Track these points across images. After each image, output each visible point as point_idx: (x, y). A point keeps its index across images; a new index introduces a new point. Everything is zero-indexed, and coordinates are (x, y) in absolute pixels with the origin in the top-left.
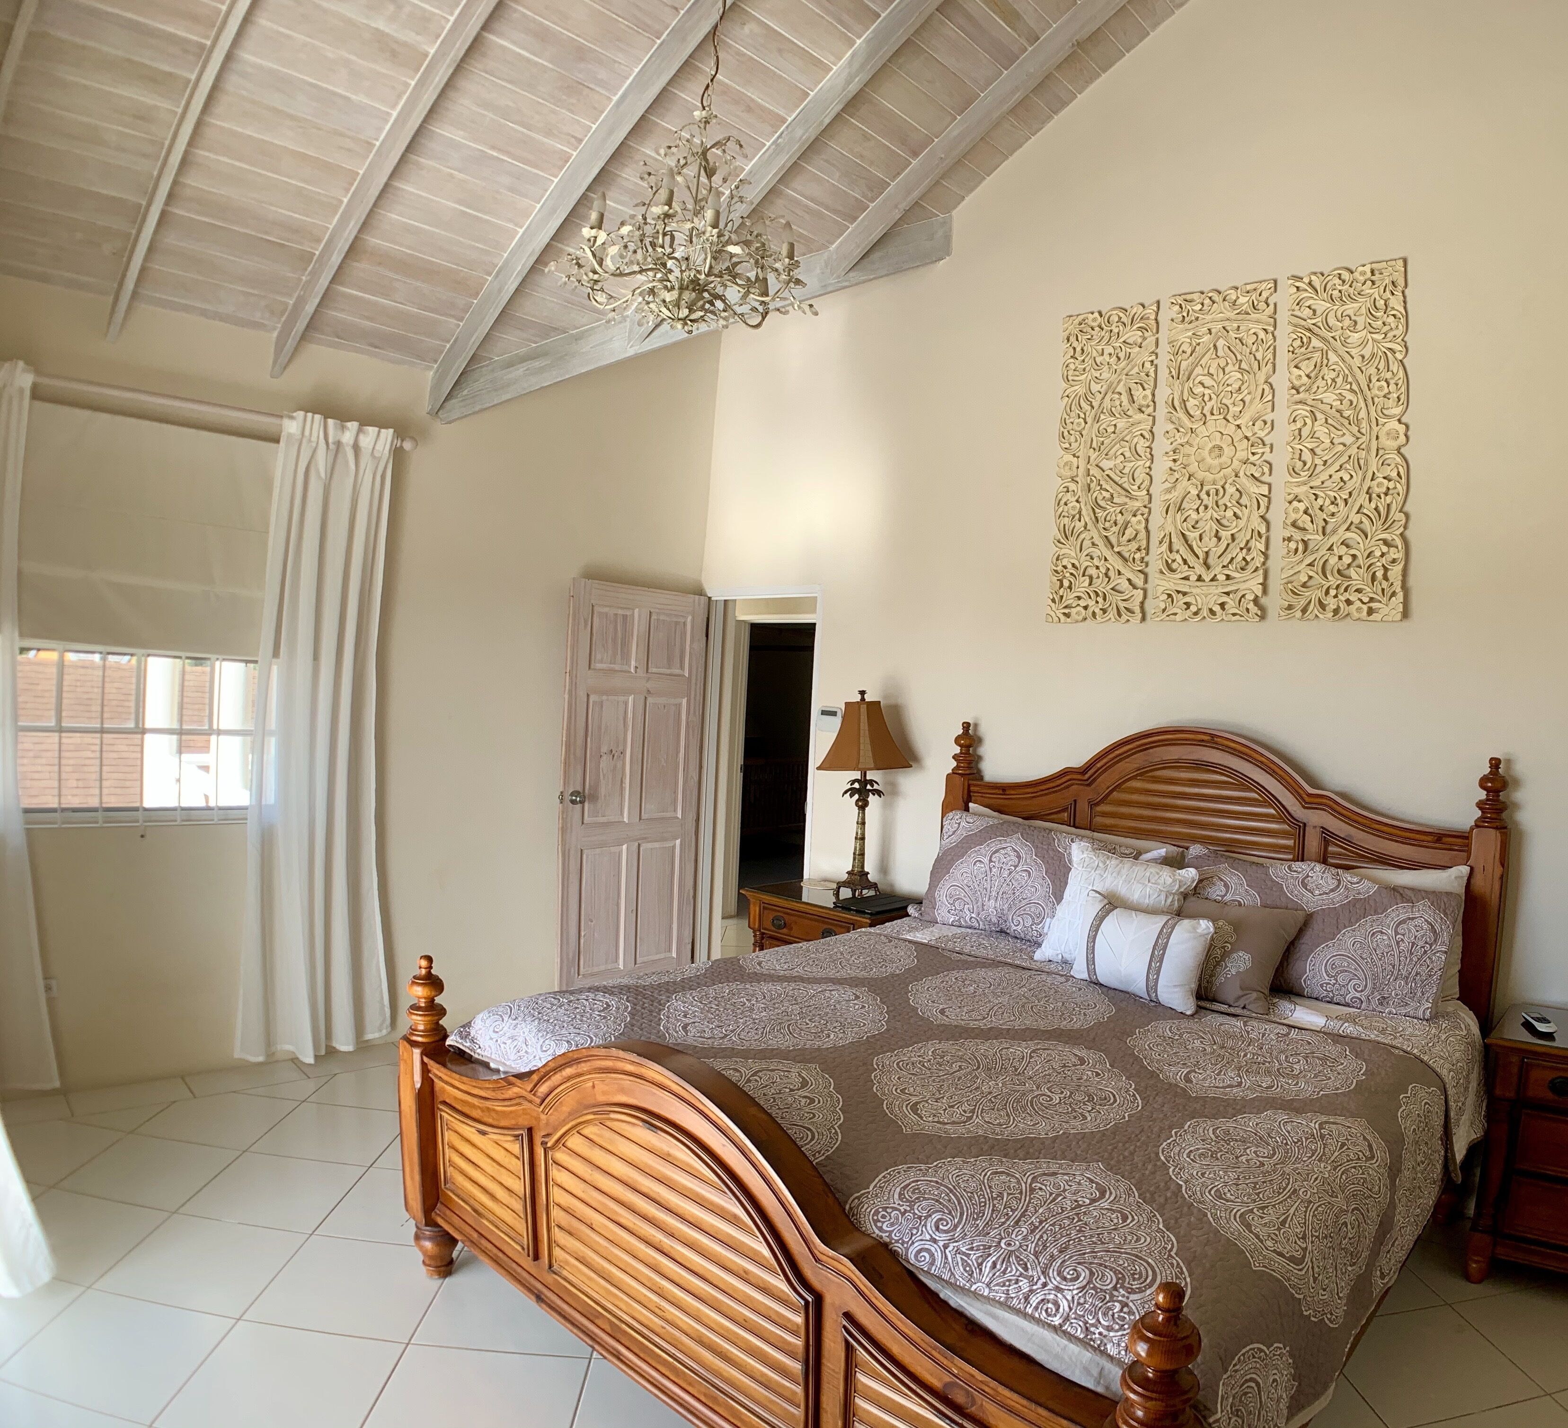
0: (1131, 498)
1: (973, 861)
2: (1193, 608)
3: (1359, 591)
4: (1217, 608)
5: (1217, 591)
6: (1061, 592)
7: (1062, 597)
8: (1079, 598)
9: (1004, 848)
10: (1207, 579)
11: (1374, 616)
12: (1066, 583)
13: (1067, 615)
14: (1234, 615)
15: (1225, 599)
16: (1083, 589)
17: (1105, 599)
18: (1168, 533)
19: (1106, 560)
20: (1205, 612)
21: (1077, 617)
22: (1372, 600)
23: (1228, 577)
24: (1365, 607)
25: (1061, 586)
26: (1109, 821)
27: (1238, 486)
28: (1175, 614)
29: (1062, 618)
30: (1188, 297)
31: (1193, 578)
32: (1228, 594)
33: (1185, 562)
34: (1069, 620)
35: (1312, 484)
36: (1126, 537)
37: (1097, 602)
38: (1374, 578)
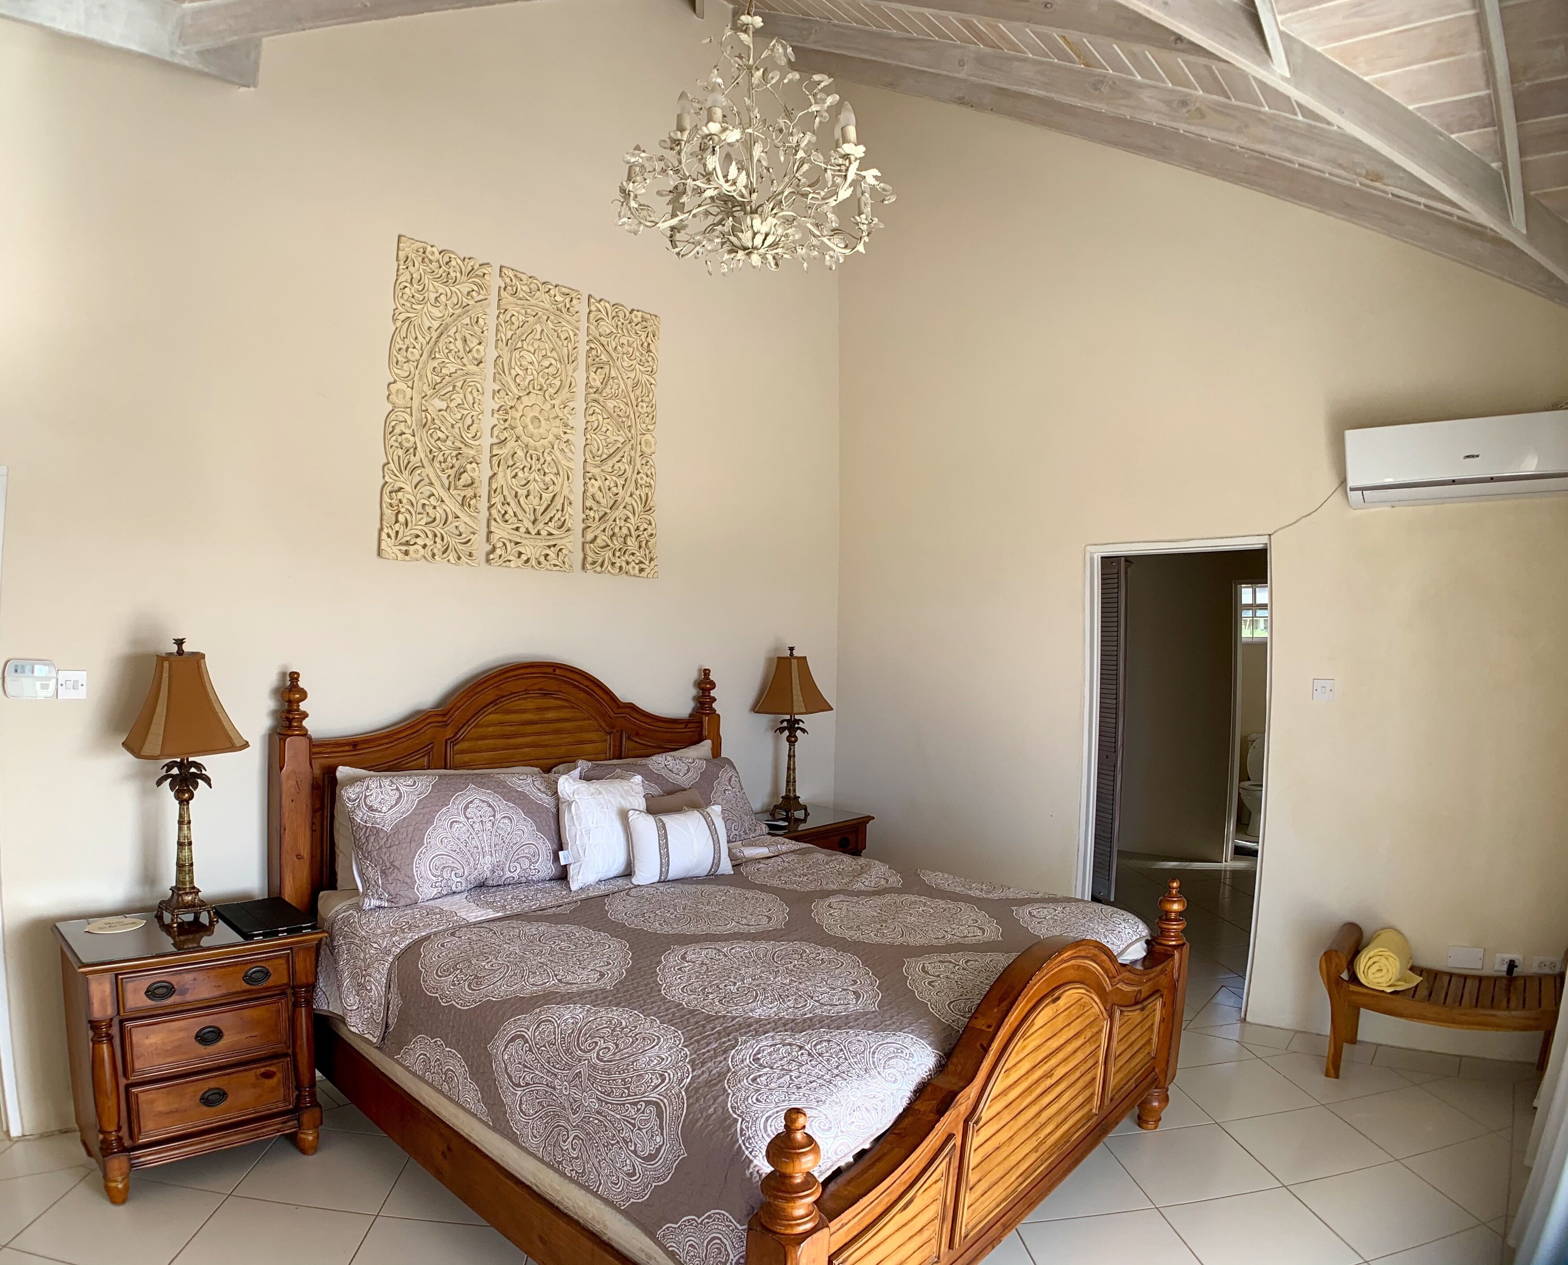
0: (466, 445)
1: (447, 824)
2: (524, 557)
3: (633, 554)
4: (542, 559)
5: (541, 544)
6: (397, 526)
7: (397, 532)
8: (417, 536)
9: (471, 802)
10: (533, 532)
11: (644, 574)
12: (401, 518)
13: (406, 553)
14: (555, 565)
15: (547, 551)
16: (420, 527)
17: (443, 540)
18: (499, 486)
19: (442, 501)
20: (533, 562)
21: (415, 556)
22: (641, 562)
23: (550, 534)
24: (637, 567)
25: (397, 521)
26: (467, 757)
27: (553, 457)
28: (510, 561)
29: (400, 555)
30: (519, 275)
31: (523, 530)
32: (549, 547)
33: (515, 515)
34: (407, 558)
35: (603, 468)
36: (462, 482)
37: (435, 542)
38: (640, 547)
